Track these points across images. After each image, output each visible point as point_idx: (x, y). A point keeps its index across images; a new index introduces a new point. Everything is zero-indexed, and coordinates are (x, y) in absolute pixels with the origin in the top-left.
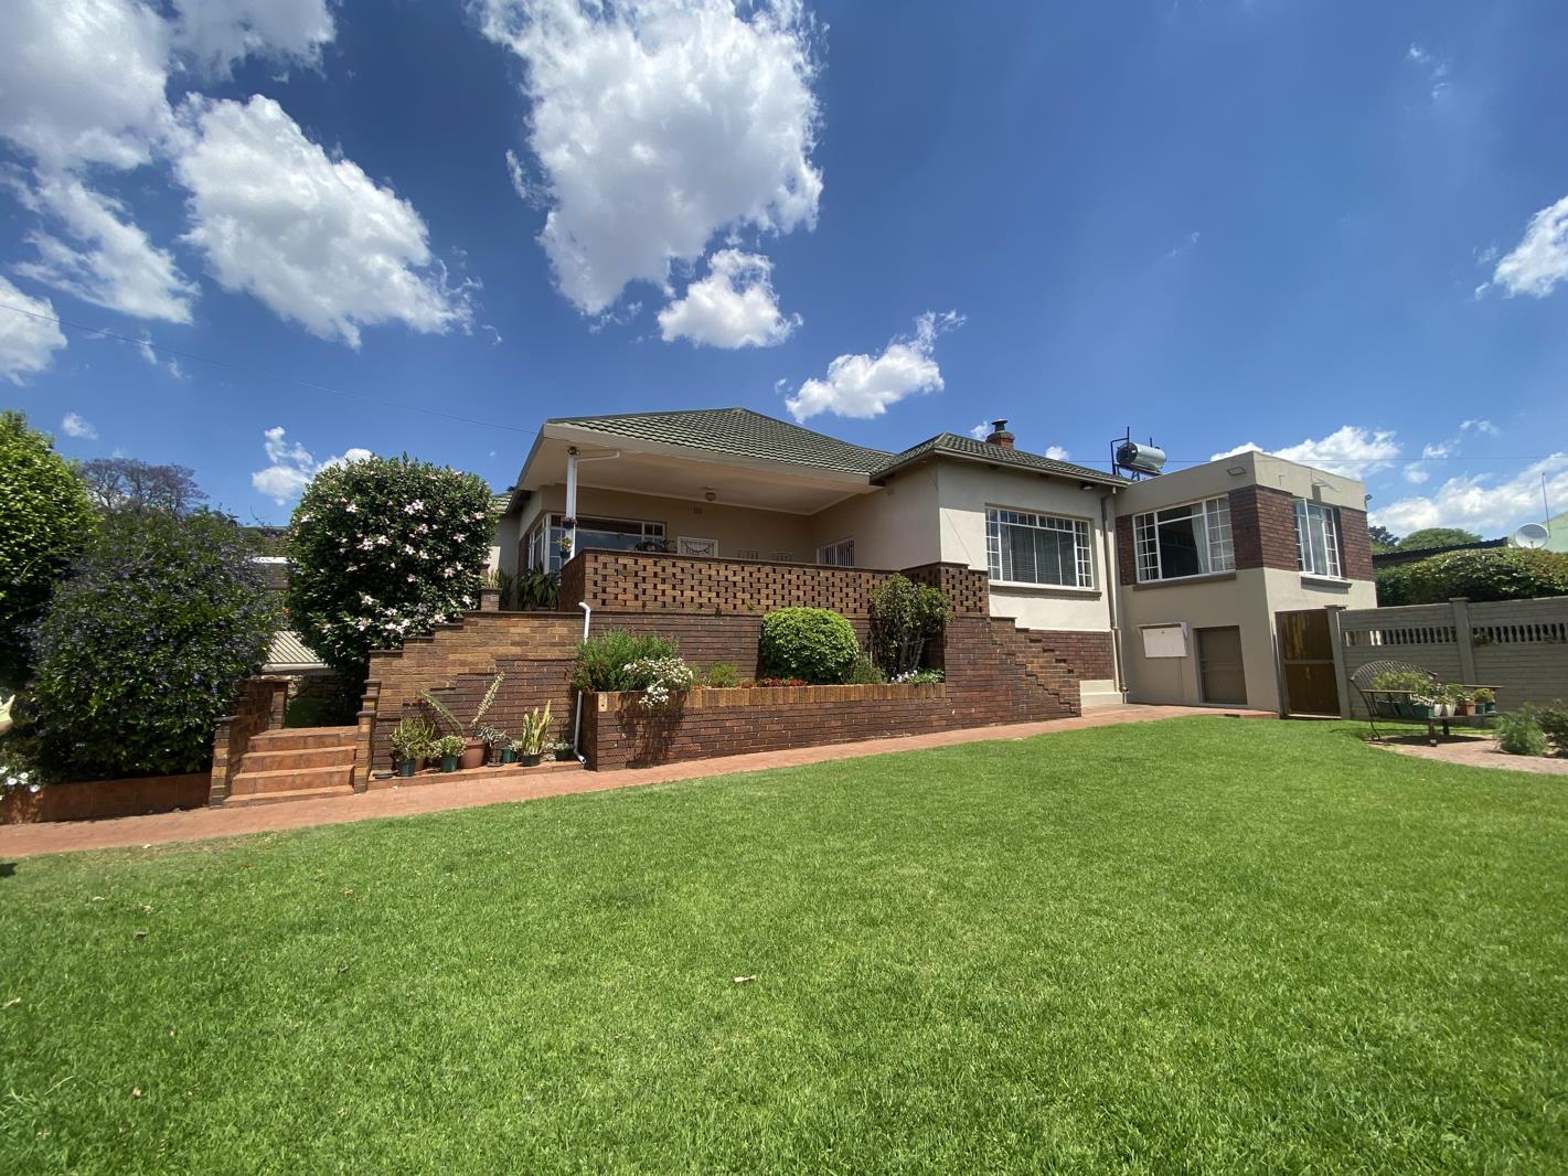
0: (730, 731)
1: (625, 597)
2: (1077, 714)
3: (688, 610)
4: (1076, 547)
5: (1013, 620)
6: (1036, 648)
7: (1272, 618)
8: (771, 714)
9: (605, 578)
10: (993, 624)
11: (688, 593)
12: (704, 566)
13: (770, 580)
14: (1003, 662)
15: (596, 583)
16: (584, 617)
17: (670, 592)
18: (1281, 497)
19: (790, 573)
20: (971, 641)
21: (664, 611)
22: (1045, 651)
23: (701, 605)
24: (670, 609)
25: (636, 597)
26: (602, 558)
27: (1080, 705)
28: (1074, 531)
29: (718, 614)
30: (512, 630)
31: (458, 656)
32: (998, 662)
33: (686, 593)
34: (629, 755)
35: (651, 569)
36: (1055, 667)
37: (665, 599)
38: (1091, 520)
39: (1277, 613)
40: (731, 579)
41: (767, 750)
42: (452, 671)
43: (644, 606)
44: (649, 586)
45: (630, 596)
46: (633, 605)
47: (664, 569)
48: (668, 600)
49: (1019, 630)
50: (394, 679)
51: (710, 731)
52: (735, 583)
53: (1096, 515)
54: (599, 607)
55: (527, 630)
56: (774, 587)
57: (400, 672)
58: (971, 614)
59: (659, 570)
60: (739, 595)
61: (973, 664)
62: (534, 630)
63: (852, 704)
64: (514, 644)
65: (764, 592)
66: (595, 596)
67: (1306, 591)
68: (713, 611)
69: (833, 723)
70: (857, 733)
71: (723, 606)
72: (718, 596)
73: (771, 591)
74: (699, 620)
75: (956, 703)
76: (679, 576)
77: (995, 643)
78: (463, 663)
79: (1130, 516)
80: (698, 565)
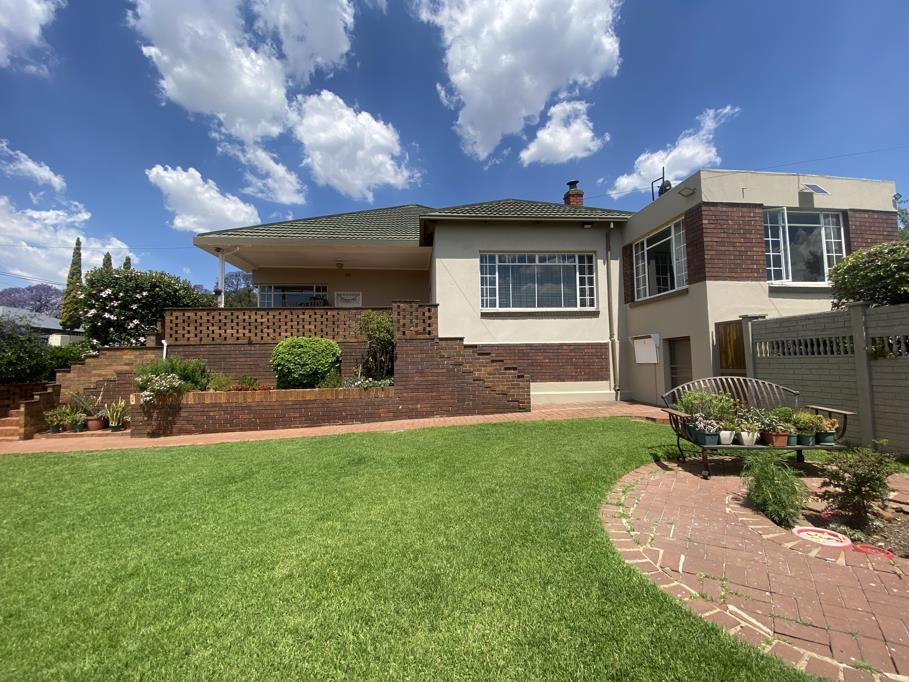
0: (213, 418)
1: (189, 336)
2: (527, 409)
3: (229, 341)
4: (578, 275)
5: (462, 339)
6: (483, 359)
7: (712, 329)
8: (243, 408)
9: (177, 325)
10: (441, 343)
11: (229, 331)
12: (240, 314)
13: (288, 319)
14: (449, 370)
15: (171, 328)
16: (162, 348)
17: (217, 331)
18: (745, 210)
19: (304, 314)
20: (420, 356)
21: (214, 342)
22: (493, 361)
23: (238, 339)
24: (218, 341)
25: (196, 336)
26: (175, 314)
27: (529, 403)
28: (577, 263)
29: (250, 343)
30: (125, 357)
31: (97, 372)
32: (444, 371)
33: (228, 331)
34: (149, 430)
35: (205, 318)
36: (504, 374)
37: (214, 336)
38: (595, 252)
39: (716, 324)
40: (259, 320)
41: (241, 430)
42: (94, 379)
43: (201, 340)
44: (204, 328)
45: (192, 335)
46: (194, 340)
47: (213, 317)
48: (216, 336)
49: (466, 347)
50: (66, 384)
51: (199, 418)
52: (262, 323)
53: (600, 247)
54: (173, 342)
55: (132, 357)
56: (292, 324)
57: (69, 379)
58: (420, 337)
59: (210, 318)
60: (265, 330)
61: (422, 373)
62: (136, 357)
63: (307, 402)
64: (126, 364)
65: (284, 328)
66: (171, 335)
67: (775, 300)
68: (246, 341)
69: (292, 415)
70: (313, 422)
71: (253, 338)
72: (250, 332)
73: (289, 327)
74: (237, 347)
75: (403, 401)
76: (224, 321)
77: (443, 357)
78: (100, 375)
79: (631, 245)
80: (236, 313)
